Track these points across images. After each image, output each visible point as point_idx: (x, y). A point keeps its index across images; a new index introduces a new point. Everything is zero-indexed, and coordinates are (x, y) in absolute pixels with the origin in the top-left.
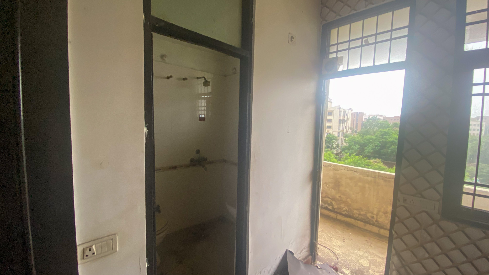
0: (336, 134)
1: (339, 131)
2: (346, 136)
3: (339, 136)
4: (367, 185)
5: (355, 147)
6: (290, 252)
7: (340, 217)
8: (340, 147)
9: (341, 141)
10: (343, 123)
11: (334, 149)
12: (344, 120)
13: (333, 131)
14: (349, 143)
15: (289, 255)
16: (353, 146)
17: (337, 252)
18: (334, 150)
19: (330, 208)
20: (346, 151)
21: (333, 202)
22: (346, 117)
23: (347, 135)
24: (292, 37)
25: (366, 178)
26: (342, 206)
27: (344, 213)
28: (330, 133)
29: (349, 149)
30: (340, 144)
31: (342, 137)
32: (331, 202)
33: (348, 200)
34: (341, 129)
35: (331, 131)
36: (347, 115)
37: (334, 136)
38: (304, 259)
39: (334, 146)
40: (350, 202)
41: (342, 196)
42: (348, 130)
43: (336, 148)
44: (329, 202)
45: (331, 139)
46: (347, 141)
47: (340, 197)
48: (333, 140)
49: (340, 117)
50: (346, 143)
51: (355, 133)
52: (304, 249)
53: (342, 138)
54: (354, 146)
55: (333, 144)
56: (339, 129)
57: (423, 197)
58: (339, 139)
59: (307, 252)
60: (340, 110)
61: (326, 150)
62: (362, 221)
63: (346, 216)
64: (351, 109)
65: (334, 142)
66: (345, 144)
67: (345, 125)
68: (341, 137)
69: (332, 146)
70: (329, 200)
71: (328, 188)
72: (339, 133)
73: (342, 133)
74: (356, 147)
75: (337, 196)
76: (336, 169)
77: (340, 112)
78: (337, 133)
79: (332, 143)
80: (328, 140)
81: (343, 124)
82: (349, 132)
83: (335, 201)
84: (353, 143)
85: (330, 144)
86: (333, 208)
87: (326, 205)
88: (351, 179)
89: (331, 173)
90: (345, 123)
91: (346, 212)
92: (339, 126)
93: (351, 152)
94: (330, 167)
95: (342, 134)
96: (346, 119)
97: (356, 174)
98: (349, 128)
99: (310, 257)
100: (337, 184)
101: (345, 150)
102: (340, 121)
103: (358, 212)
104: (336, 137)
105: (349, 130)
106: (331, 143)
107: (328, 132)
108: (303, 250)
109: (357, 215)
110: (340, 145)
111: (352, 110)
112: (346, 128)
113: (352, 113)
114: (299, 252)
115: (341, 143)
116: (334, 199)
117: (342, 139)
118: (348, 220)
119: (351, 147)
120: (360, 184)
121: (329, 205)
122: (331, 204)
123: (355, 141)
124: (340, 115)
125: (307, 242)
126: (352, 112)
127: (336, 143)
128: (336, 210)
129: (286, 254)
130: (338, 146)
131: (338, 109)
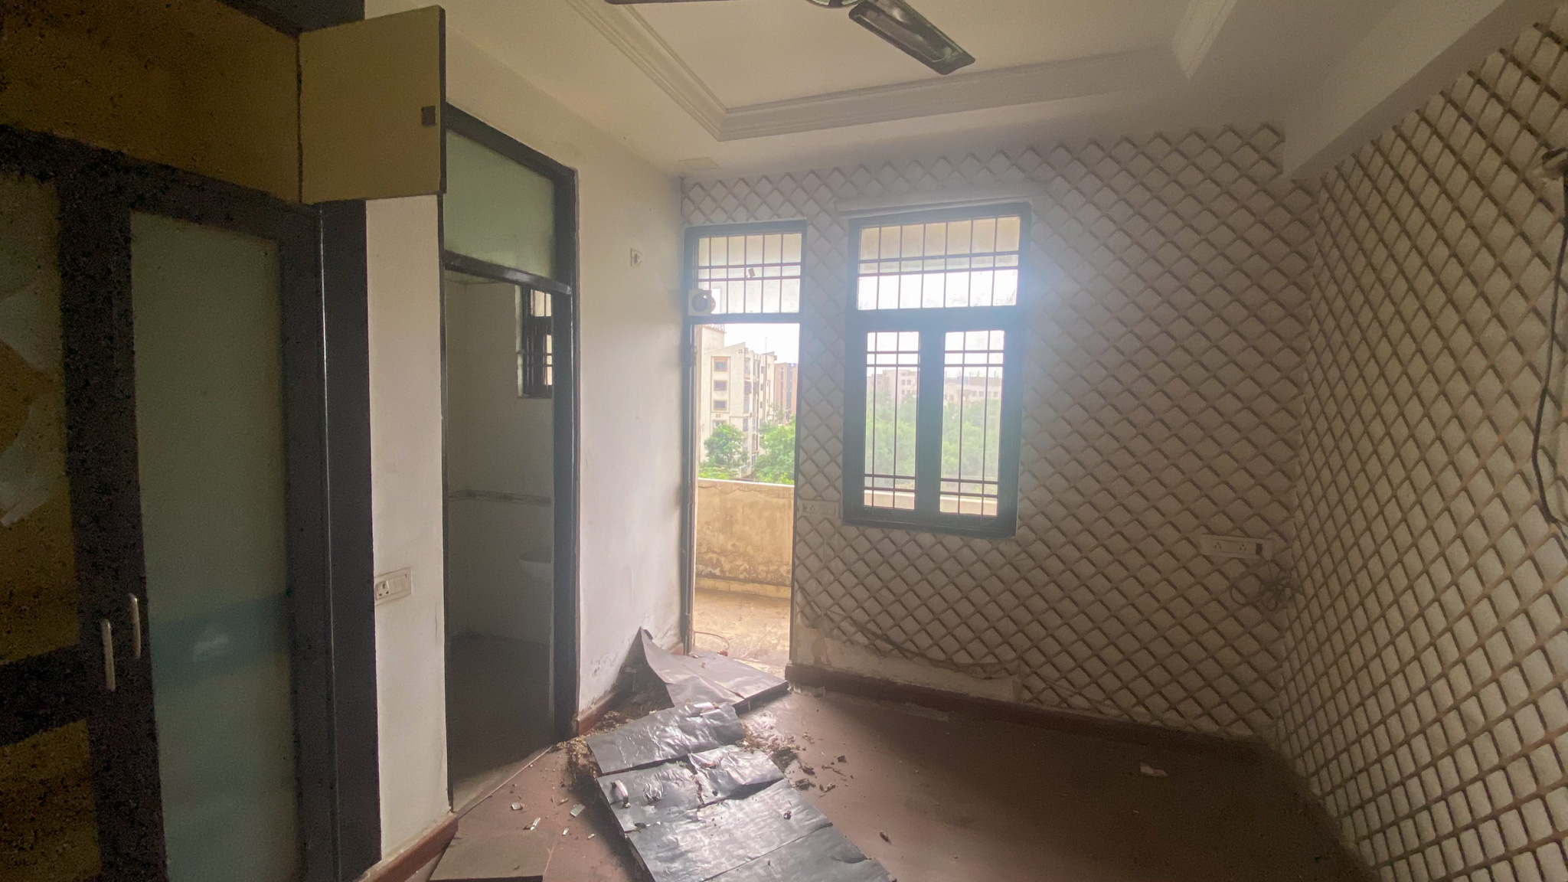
0: (738, 425)
1: (745, 415)
2: (765, 429)
3: (746, 429)
4: (778, 514)
5: (786, 457)
6: (646, 632)
7: (736, 587)
8: (750, 460)
9: (753, 444)
10: (756, 393)
11: (736, 465)
12: (756, 384)
13: (731, 414)
14: (771, 447)
15: (644, 638)
16: (781, 456)
17: (728, 635)
18: (737, 470)
19: (717, 572)
20: (766, 470)
21: (723, 559)
22: (762, 376)
23: (765, 426)
24: (636, 256)
25: (775, 500)
26: (739, 562)
27: (741, 576)
28: (722, 422)
29: (772, 465)
30: (750, 449)
31: (755, 433)
32: (718, 560)
33: (749, 548)
34: (751, 410)
35: (725, 417)
36: (764, 370)
37: (732, 430)
38: (670, 649)
39: (736, 457)
40: (752, 552)
41: (737, 543)
42: (768, 413)
43: (741, 463)
44: (714, 562)
45: (728, 440)
46: (768, 440)
47: (733, 545)
48: (731, 440)
49: (747, 376)
50: (765, 447)
51: (785, 420)
52: (670, 629)
53: (754, 435)
54: (784, 455)
55: (732, 453)
56: (746, 410)
57: (823, 500)
58: (746, 439)
59: (675, 635)
60: (747, 356)
61: (715, 470)
62: (774, 584)
63: (745, 581)
64: (773, 353)
65: (735, 447)
66: (762, 451)
67: (761, 399)
68: (751, 432)
69: (729, 459)
70: (715, 556)
71: (712, 531)
72: (745, 421)
73: (754, 420)
74: (788, 456)
75: (729, 547)
76: (724, 490)
77: (747, 360)
78: (741, 420)
79: (731, 450)
80: (719, 441)
81: (754, 395)
82: (770, 418)
83: (726, 556)
84: (782, 447)
85: (726, 454)
86: (722, 571)
87: (709, 569)
88: (753, 505)
89: (716, 501)
90: (761, 393)
91: (745, 573)
92: (746, 400)
93: (778, 473)
94: (714, 489)
95: (754, 424)
96: (761, 381)
97: (759, 495)
98: (769, 406)
99: (681, 645)
100: (728, 521)
101: (764, 466)
102: (747, 384)
103: (765, 569)
104: (739, 434)
105: (771, 412)
106: (727, 450)
107: (718, 419)
108: (667, 631)
109: (764, 575)
110: (750, 455)
111: (775, 358)
112: (762, 405)
113: (776, 366)
114: (660, 635)
115: (753, 447)
116: (723, 552)
117: (754, 438)
118: (750, 587)
119: (778, 460)
120: (767, 514)
121: (715, 567)
122: (718, 564)
123: (786, 441)
124: (746, 369)
125: (674, 618)
126: (776, 362)
127: (741, 450)
128: (727, 574)
129: (639, 636)
130: (744, 457)
131: (740, 352)
